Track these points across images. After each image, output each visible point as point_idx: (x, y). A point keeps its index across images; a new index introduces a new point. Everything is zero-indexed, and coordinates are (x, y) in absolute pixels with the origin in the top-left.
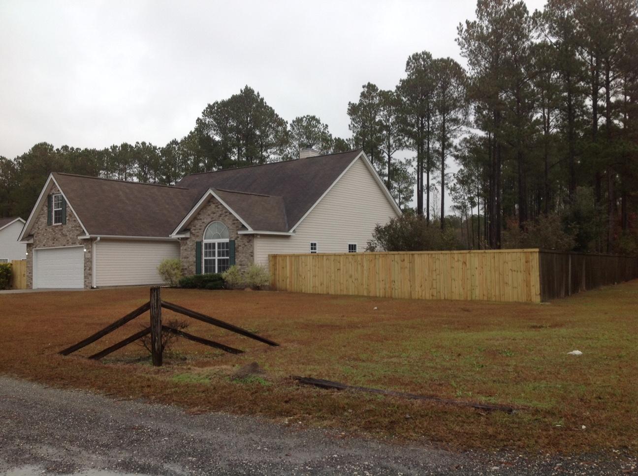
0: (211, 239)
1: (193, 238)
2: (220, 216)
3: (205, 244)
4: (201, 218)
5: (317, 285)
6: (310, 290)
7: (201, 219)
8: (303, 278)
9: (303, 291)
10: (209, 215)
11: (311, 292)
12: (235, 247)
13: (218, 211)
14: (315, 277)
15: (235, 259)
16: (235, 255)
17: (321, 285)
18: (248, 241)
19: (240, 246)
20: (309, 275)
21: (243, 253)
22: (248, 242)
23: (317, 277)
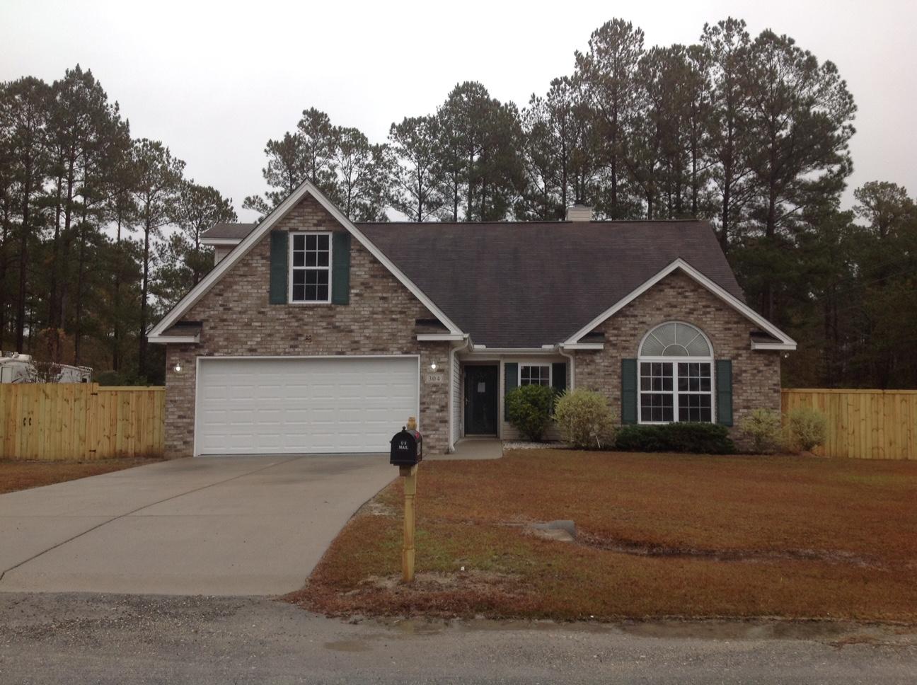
0: (660, 355)
1: (613, 352)
2: (691, 312)
3: (642, 364)
4: (636, 313)
5: (881, 444)
6: (866, 453)
7: (635, 316)
8: (851, 432)
9: (851, 455)
10: (659, 309)
11: (869, 457)
12: (731, 374)
13: (684, 303)
14: (877, 430)
15: (731, 395)
16: (731, 388)
17: (891, 444)
18: (766, 362)
19: (745, 371)
20: (863, 427)
21: (752, 385)
22: (766, 365)
23: (880, 431)
